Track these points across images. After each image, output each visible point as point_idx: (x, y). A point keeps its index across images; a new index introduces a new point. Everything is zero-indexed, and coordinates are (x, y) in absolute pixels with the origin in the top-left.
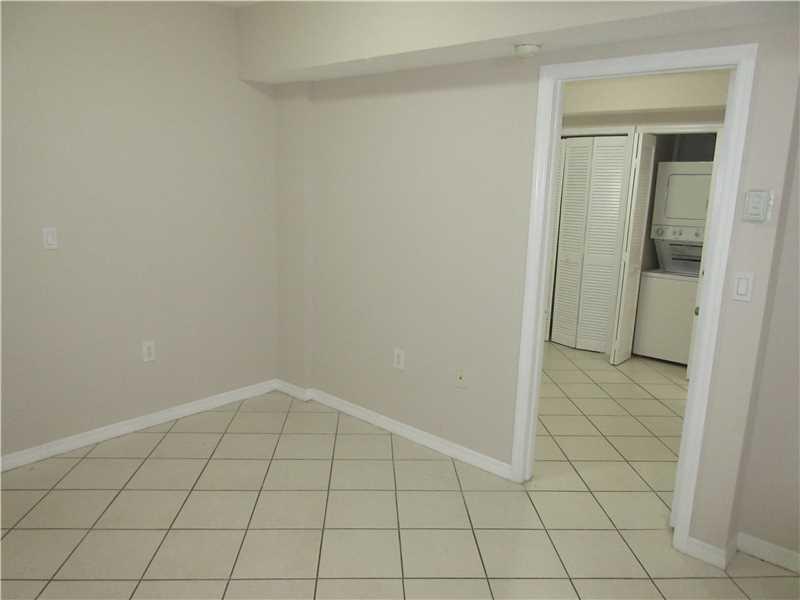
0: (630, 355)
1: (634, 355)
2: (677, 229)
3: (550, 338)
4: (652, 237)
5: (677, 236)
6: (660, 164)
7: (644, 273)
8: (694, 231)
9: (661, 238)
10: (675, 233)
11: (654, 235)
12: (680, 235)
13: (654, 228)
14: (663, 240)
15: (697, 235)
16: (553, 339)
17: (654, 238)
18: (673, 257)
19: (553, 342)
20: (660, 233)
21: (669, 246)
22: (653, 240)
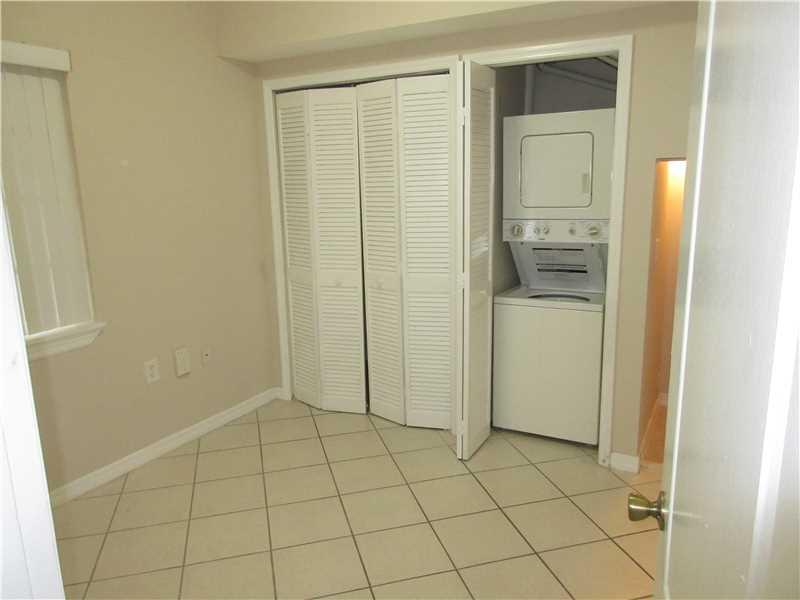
0: (488, 430)
1: (494, 429)
2: (542, 224)
3: (368, 409)
4: (504, 240)
5: (542, 235)
6: (506, 119)
7: (498, 299)
8: (567, 226)
9: (519, 240)
10: (537, 231)
11: (507, 237)
12: (547, 233)
13: (506, 226)
14: (522, 243)
15: (572, 232)
16: (372, 410)
17: (508, 240)
18: (538, 267)
19: (373, 415)
20: (516, 232)
21: (532, 252)
22: (507, 243)
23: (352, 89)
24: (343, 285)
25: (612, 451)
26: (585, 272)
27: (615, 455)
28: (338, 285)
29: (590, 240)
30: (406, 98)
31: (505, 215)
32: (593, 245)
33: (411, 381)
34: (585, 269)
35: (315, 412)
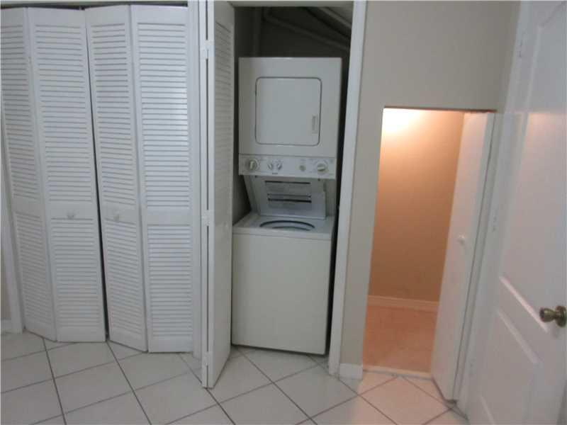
0: (229, 349)
1: (235, 347)
2: (275, 160)
3: (107, 336)
4: (240, 173)
5: (275, 170)
6: (241, 60)
8: (298, 162)
9: (253, 174)
10: (271, 166)
11: (242, 171)
12: (280, 168)
13: (242, 160)
14: (256, 176)
15: (302, 168)
16: (112, 337)
17: (244, 174)
18: (269, 197)
19: (112, 342)
20: (251, 167)
21: (264, 183)
22: (242, 176)
23: (80, 12)
24: (77, 217)
25: (341, 362)
26: (310, 202)
27: (343, 366)
28: (71, 217)
29: (316, 176)
30: (142, 27)
31: (241, 151)
32: (319, 180)
33: (152, 310)
34: (309, 199)
35: (49, 344)
